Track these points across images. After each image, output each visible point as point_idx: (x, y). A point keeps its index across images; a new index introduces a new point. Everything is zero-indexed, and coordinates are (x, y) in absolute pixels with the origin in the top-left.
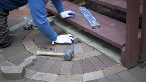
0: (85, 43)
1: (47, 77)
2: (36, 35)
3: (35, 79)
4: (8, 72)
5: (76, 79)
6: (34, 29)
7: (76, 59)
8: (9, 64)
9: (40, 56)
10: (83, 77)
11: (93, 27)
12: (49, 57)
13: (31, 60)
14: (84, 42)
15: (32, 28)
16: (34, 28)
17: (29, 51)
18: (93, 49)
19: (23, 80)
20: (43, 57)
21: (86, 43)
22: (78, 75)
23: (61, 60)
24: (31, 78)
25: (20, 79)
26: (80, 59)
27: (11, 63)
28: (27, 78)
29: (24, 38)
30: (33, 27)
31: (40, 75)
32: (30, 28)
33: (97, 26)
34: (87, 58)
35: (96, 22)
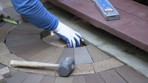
0: (94, 46)
2: (9, 32)
6: (7, 22)
7: (78, 74)
9: (16, 69)
11: (108, 19)
12: (32, 71)
13: (2, 76)
14: (92, 44)
15: (2, 21)
16: (6, 20)
18: (109, 57)
20: (21, 70)
21: (96, 47)
23: (53, 74)
30: (5, 18)
33: (114, 16)
34: (98, 71)
35: (112, 10)
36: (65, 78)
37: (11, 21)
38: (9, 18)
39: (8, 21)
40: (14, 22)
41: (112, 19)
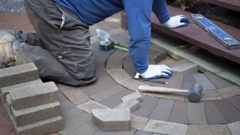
0: (212, 73)
1: (170, 129)
2: (124, 58)
3: (151, 130)
4: (108, 120)
5: (219, 131)
6: (117, 49)
7: (206, 99)
8: (98, 106)
9: (145, 94)
10: (231, 129)
11: (229, 47)
12: (161, 96)
13: (137, 100)
14: (209, 71)
15: (113, 48)
16: (116, 47)
17: (122, 84)
18: (230, 84)
19: (132, 132)
20: (149, 94)
21: (214, 74)
22: (221, 125)
23: (183, 100)
24: (144, 130)
25: (127, 131)
26: (213, 99)
27: (100, 105)
28: (137, 130)
29: (106, 63)
30: (115, 45)
31: (157, 125)
32: (110, 47)
34: (225, 97)
35: (231, 39)
36: (196, 103)
37: (122, 48)
38: (118, 45)
39: (119, 48)
40: (125, 49)
41: (233, 47)
